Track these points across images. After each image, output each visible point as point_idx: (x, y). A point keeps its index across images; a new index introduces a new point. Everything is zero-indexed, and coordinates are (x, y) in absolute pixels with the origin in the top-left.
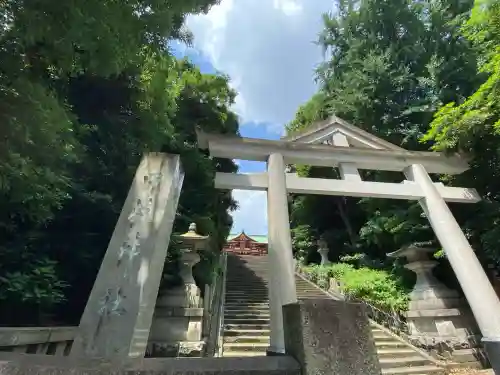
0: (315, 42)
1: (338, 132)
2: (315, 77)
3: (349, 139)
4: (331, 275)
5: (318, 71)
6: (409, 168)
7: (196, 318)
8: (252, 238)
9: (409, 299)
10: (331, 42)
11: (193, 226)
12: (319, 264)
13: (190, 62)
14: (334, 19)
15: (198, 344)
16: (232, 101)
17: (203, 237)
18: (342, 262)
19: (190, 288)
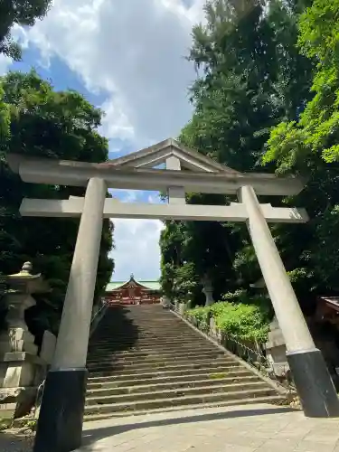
0: (186, 58)
1: (172, 155)
2: (189, 96)
3: (182, 162)
4: (210, 315)
5: (191, 90)
6: (239, 190)
7: (15, 363)
8: (143, 285)
9: (269, 331)
10: (204, 59)
11: (26, 265)
12: (204, 305)
13: (38, 77)
14: (206, 33)
15: (14, 389)
16: (98, 123)
17: (35, 276)
18: (224, 300)
19: (14, 332)
